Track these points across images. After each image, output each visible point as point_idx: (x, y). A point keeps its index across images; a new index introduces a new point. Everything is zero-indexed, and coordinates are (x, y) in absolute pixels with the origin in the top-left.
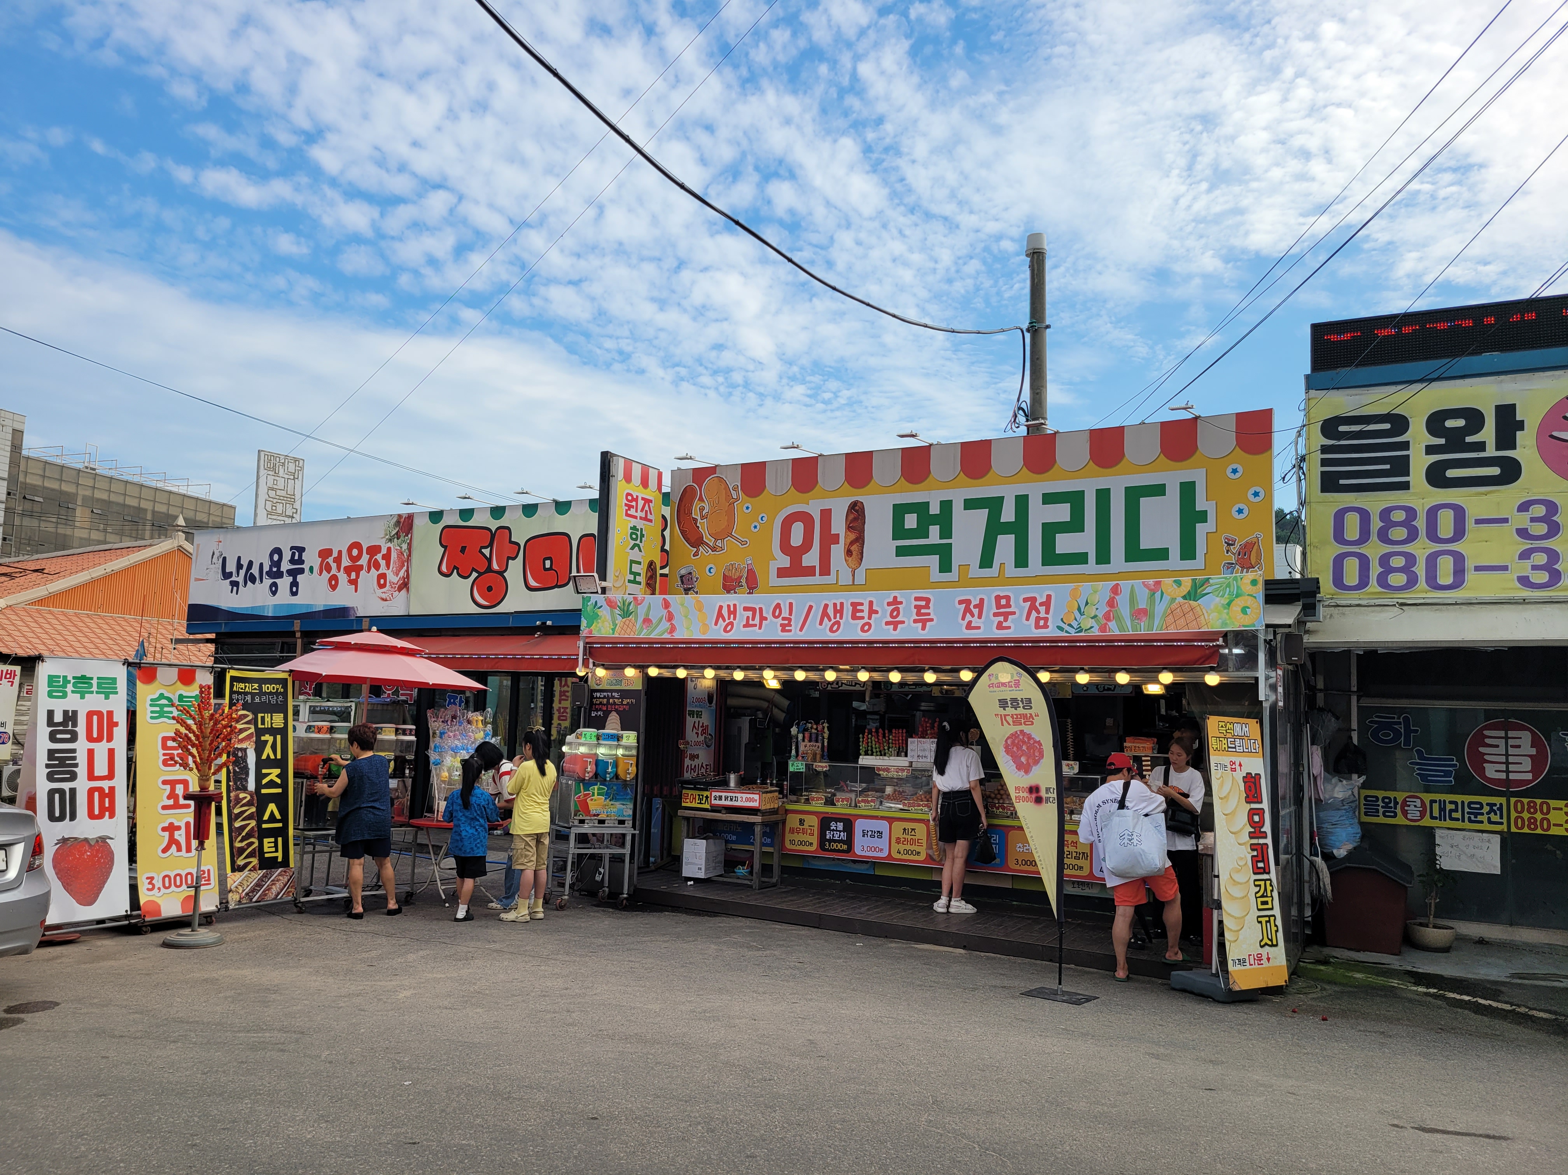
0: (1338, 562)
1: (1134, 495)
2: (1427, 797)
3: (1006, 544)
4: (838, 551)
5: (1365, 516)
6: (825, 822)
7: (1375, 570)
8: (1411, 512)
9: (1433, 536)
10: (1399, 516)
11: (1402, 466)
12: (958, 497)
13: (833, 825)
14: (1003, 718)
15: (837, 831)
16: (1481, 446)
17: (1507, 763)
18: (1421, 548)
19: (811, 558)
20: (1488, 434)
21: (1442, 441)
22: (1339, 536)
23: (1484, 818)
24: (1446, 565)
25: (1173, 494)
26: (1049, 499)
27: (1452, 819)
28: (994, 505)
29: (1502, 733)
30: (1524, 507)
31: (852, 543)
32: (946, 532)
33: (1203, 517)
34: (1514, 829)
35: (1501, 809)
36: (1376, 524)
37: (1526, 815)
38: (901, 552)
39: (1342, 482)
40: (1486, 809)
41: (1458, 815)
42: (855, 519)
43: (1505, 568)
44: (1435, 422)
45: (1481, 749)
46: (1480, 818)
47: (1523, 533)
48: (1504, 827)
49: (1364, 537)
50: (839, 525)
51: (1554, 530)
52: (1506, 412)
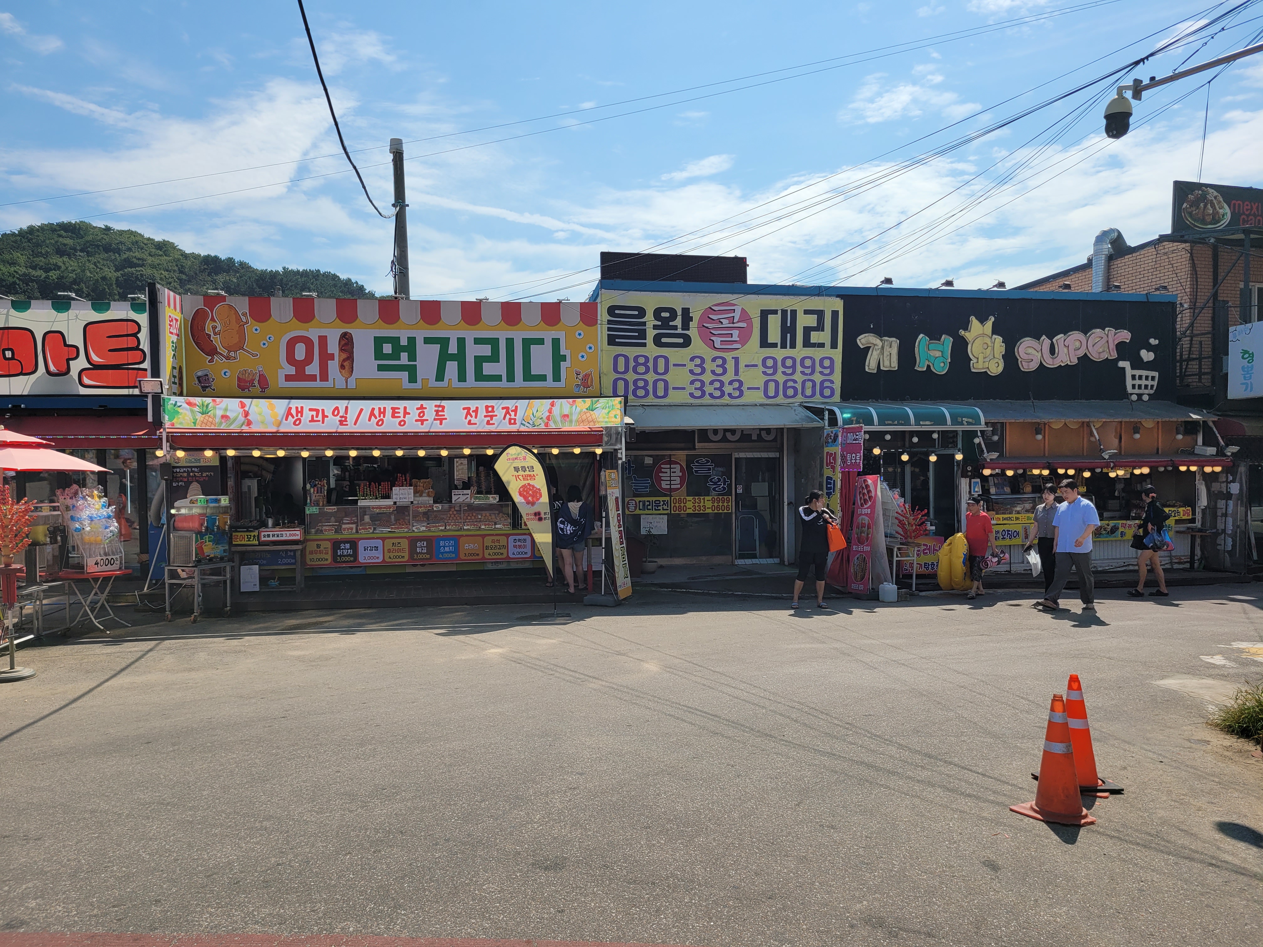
0: (615, 382)
1: (527, 343)
2: (638, 499)
3: (452, 367)
4: (333, 366)
5: (627, 358)
6: (336, 545)
7: (631, 387)
8: (647, 358)
9: (656, 372)
10: (641, 360)
11: (643, 334)
12: (420, 335)
13: (342, 546)
14: (517, 476)
15: (345, 549)
16: (675, 328)
17: (670, 480)
18: (651, 377)
19: (313, 369)
20: (678, 322)
21: (660, 323)
22: (615, 370)
23: (660, 508)
24: (661, 385)
25: (548, 345)
26: (478, 341)
27: (648, 509)
28: (444, 342)
29: (669, 466)
30: (692, 359)
31: (344, 360)
32: (412, 357)
33: (564, 358)
34: (672, 512)
35: (667, 503)
36: (632, 364)
37: (677, 505)
38: (381, 368)
39: (617, 340)
40: (662, 503)
41: (650, 507)
42: (346, 344)
43: (684, 388)
44: (657, 313)
45: (660, 474)
46: (659, 508)
47: (691, 371)
48: (669, 512)
49: (626, 371)
50: (333, 347)
51: (703, 371)
52: (686, 311)
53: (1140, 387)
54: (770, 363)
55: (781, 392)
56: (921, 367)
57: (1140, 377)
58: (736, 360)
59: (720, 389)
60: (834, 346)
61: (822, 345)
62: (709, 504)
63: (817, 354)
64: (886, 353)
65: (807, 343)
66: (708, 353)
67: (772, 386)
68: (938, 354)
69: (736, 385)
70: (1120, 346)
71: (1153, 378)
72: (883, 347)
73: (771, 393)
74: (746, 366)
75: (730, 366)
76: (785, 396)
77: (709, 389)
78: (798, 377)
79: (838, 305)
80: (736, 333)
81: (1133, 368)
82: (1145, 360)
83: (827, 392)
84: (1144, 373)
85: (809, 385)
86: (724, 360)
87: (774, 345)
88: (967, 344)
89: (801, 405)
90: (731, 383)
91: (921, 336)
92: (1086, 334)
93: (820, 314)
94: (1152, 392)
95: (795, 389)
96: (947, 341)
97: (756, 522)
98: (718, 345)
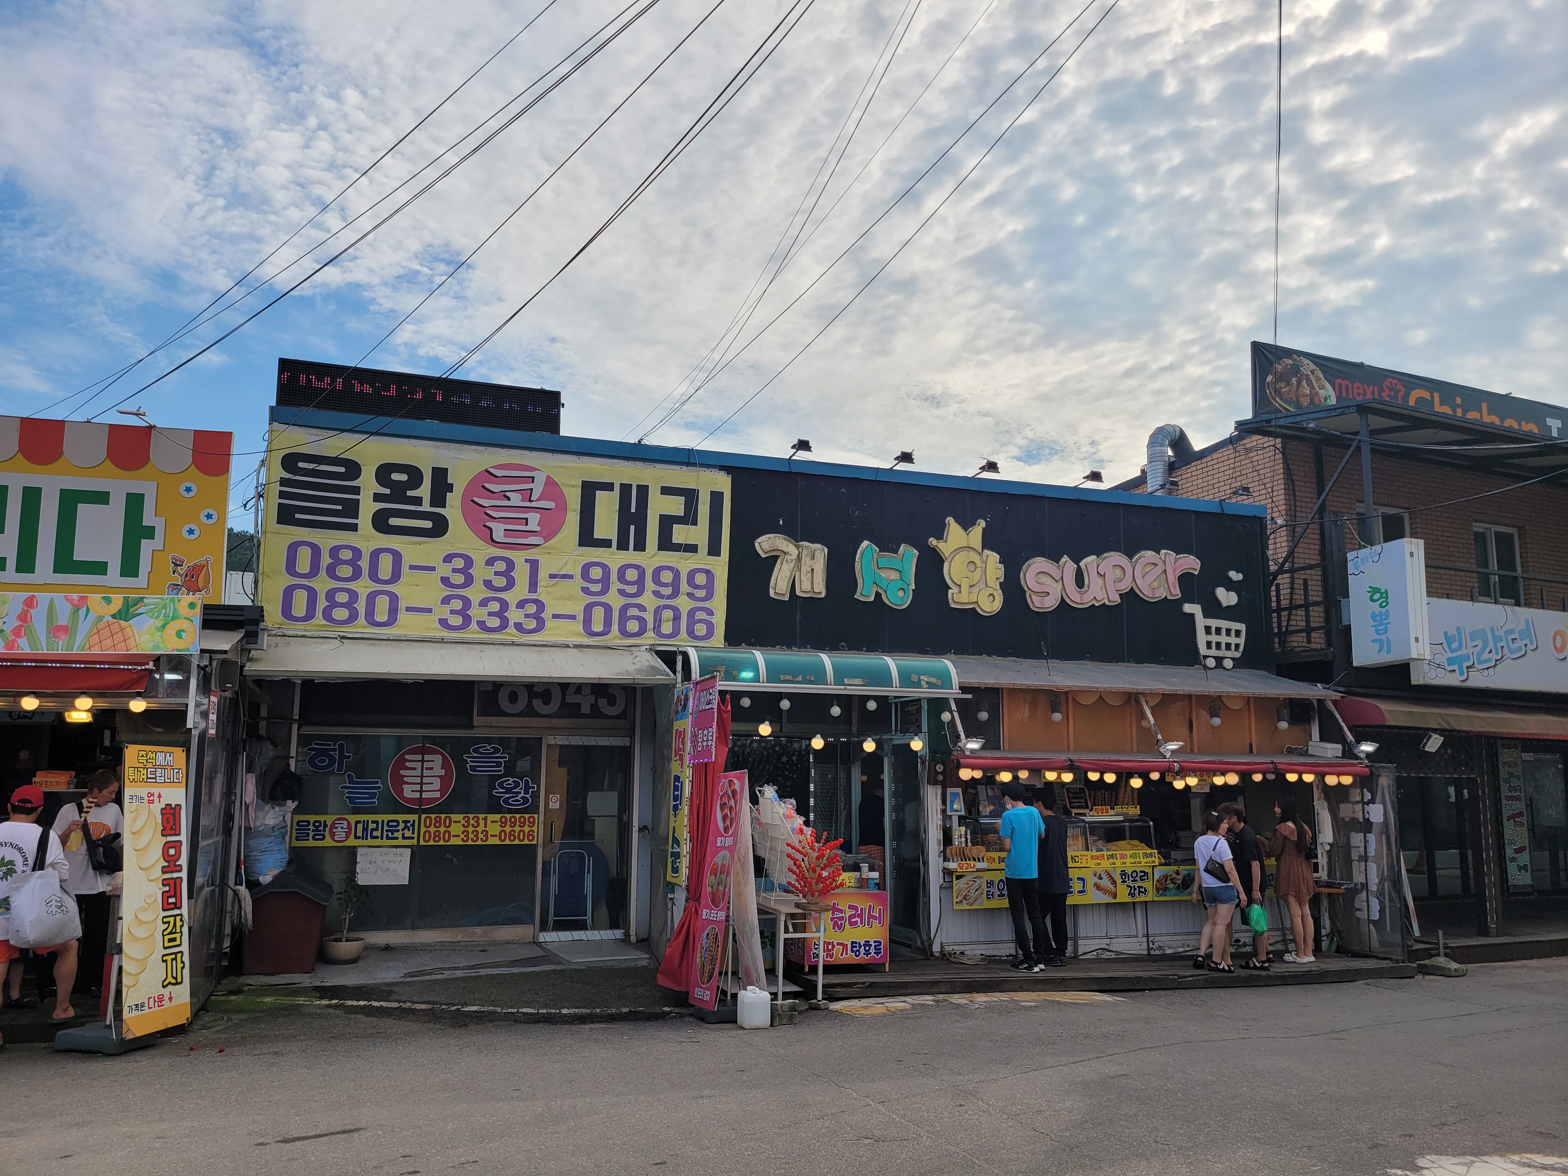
0: (289, 593)
1: (71, 500)
2: (353, 818)
5: (316, 551)
7: (322, 603)
8: (357, 553)
9: (374, 576)
10: (346, 555)
11: (352, 508)
16: (418, 501)
17: (422, 784)
18: (363, 587)
20: (424, 491)
21: (387, 491)
22: (291, 568)
23: (399, 835)
24: (383, 603)
25: (117, 507)
27: (373, 837)
29: (419, 757)
30: (448, 559)
33: (150, 532)
34: (422, 843)
35: (413, 825)
36: (326, 560)
37: (432, 829)
39: (297, 516)
40: (402, 825)
41: (377, 833)
43: (429, 611)
44: (384, 473)
45: (402, 772)
46: (396, 835)
47: (445, 581)
48: (415, 842)
49: (314, 571)
51: (469, 581)
52: (440, 475)
53: (1218, 645)
54: (596, 573)
55: (615, 627)
56: (865, 593)
57: (1218, 631)
58: (534, 565)
59: (500, 614)
60: (714, 550)
61: (692, 549)
62: (494, 829)
63: (684, 563)
64: (805, 568)
65: (666, 543)
66: (480, 551)
67: (598, 614)
68: (894, 575)
69: (532, 609)
70: (1185, 579)
71: (1238, 633)
72: (799, 558)
73: (597, 627)
74: (552, 576)
75: (521, 574)
76: (624, 633)
77: (477, 613)
78: (648, 600)
79: (723, 483)
80: (534, 519)
81: (1206, 615)
82: (1225, 604)
83: (701, 629)
84: (1224, 624)
85: (668, 614)
86: (511, 565)
87: (605, 543)
88: (942, 562)
89: (652, 649)
90: (521, 605)
91: (865, 543)
92: (1131, 557)
93: (690, 496)
94: (1238, 655)
95: (642, 621)
96: (909, 555)
97: (589, 863)
98: (499, 536)
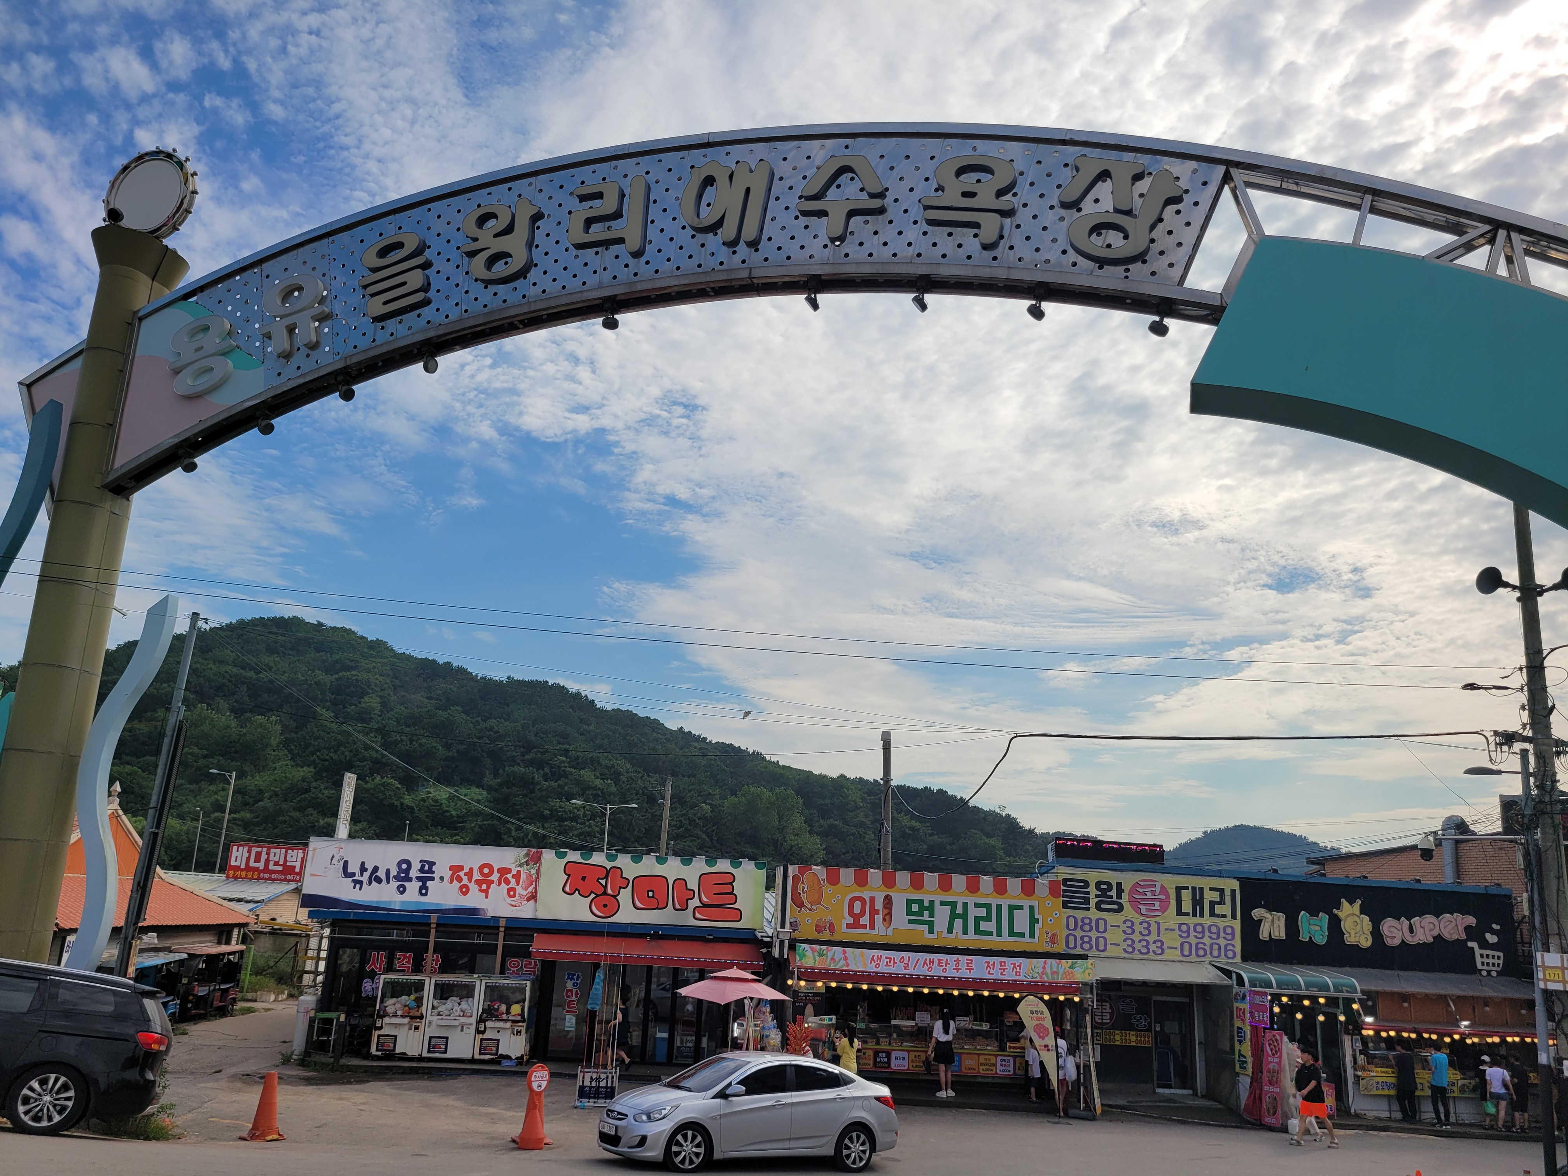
0: (1067, 937)
1: (1011, 908)
3: (958, 923)
4: (878, 918)
5: (1076, 919)
6: (876, 1053)
7: (1079, 942)
8: (1090, 919)
9: (1097, 930)
10: (1087, 921)
11: (1087, 901)
12: (937, 899)
13: (880, 1055)
14: (1032, 1018)
15: (883, 1058)
16: (1111, 897)
17: (1101, 1015)
18: (1094, 934)
19: (865, 920)
20: (1113, 893)
21: (1100, 893)
22: (1068, 927)
24: (1101, 941)
26: (977, 905)
28: (953, 905)
29: (1100, 1003)
30: (1125, 922)
31: (886, 915)
32: (932, 915)
33: (1037, 921)
34: (1104, 1043)
35: (1099, 1034)
36: (1079, 923)
37: (1107, 1037)
38: (910, 922)
39: (1069, 905)
42: (887, 904)
43: (1119, 945)
44: (1098, 885)
47: (1124, 932)
48: (1100, 1042)
49: (1075, 929)
50: (879, 905)
51: (1133, 932)
52: (1119, 885)
53: (1488, 964)
54: (1184, 928)
55: (1194, 952)
56: (1304, 937)
57: (1488, 956)
58: (1158, 924)
59: (1146, 947)
60: (1234, 917)
61: (1224, 916)
62: (1133, 1038)
63: (1221, 923)
64: (1276, 925)
65: (1213, 914)
66: (1137, 918)
67: (1186, 946)
68: (1318, 928)
69: (1159, 944)
70: (1468, 929)
71: (1499, 958)
72: (1273, 921)
73: (1186, 953)
74: (1166, 929)
75: (1154, 928)
76: (1198, 955)
77: (1137, 946)
78: (1206, 940)
79: (1236, 885)
80: (1157, 904)
81: (1481, 948)
82: (1490, 942)
83: (1230, 954)
84: (1491, 953)
85: (1215, 947)
86: (1149, 925)
87: (1187, 914)
88: (1340, 921)
89: (1210, 963)
90: (1155, 942)
91: (1303, 912)
92: (1438, 917)
93: (1222, 891)
94: (1499, 969)
95: (1205, 950)
96: (1324, 918)
98: (1144, 912)
